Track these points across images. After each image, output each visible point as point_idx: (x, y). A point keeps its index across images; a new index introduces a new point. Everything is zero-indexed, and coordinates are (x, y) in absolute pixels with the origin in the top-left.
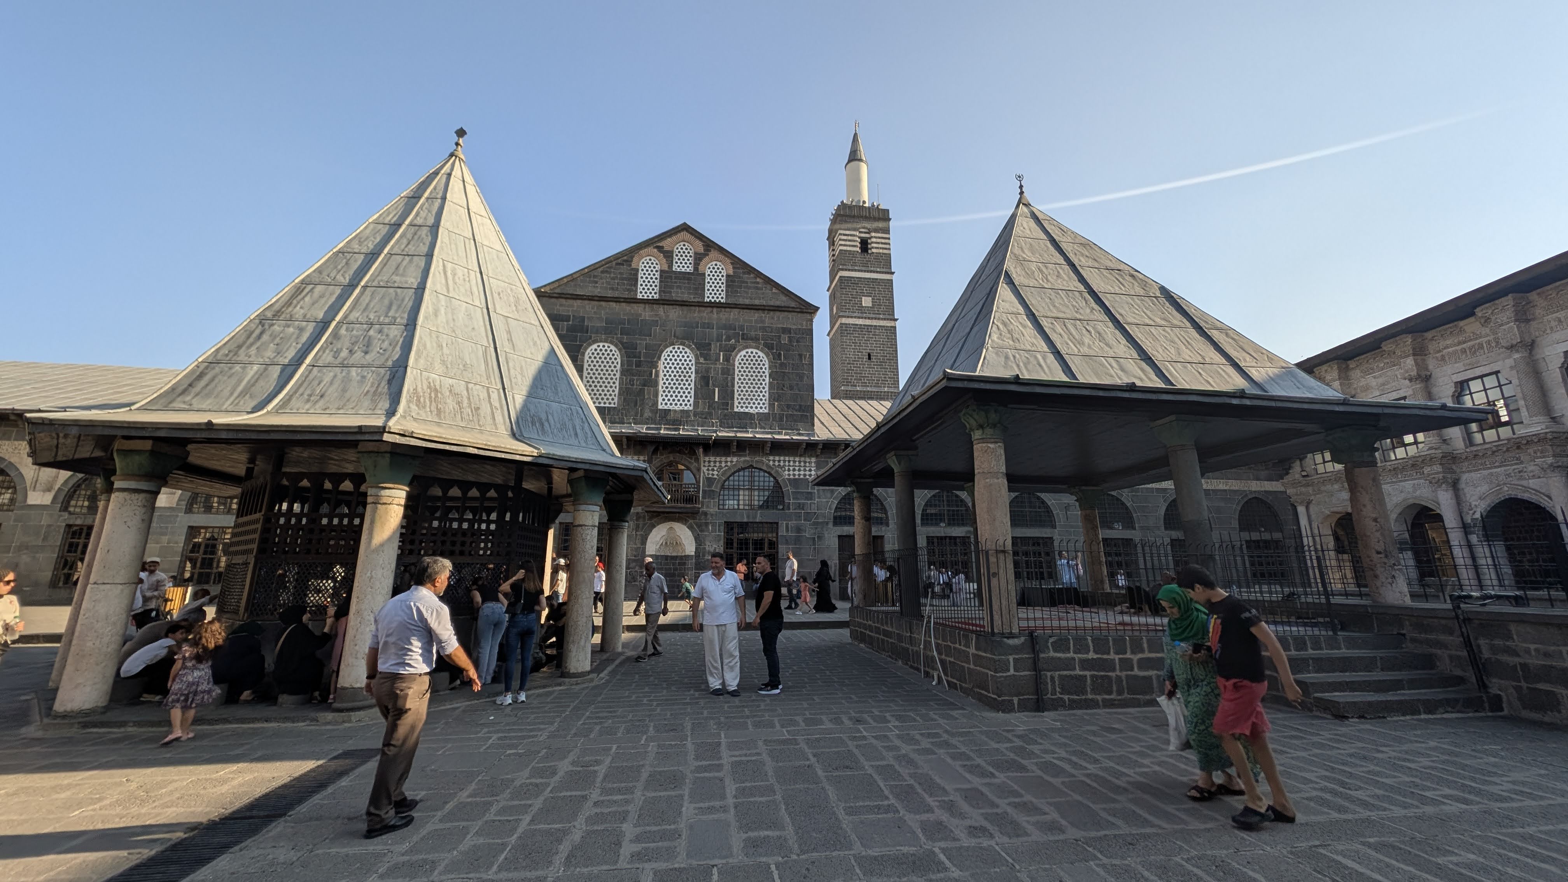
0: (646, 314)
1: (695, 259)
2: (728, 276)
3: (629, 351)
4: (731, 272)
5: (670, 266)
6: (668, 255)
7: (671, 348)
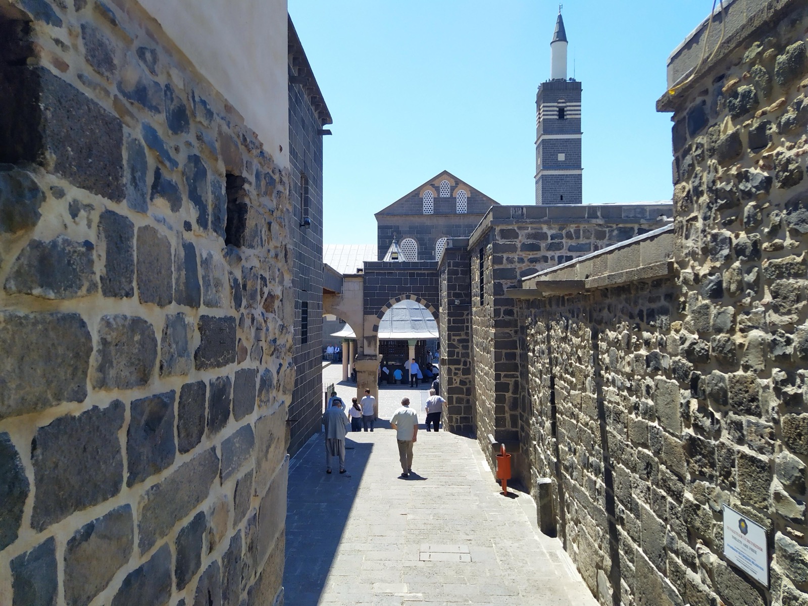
0: (428, 222)
1: (451, 190)
2: (468, 198)
3: (421, 242)
4: (470, 196)
5: (439, 195)
6: (437, 189)
7: (441, 240)
